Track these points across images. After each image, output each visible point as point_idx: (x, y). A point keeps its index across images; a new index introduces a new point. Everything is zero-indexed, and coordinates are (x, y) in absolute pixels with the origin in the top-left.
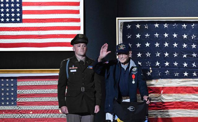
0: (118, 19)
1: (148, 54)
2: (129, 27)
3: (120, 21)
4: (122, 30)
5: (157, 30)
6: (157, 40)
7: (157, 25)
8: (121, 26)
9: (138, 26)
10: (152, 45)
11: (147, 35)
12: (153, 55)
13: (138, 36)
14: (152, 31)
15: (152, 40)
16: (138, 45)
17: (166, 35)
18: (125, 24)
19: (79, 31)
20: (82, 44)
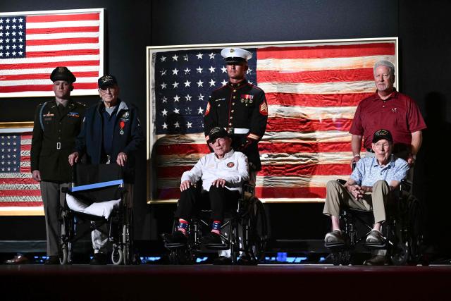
0: (149, 49)
1: (188, 98)
2: (164, 59)
3: (152, 51)
4: (154, 64)
5: (200, 63)
6: (200, 77)
7: (200, 56)
8: (153, 58)
9: (175, 58)
10: (194, 84)
11: (187, 70)
12: (195, 98)
13: (175, 72)
14: (194, 63)
15: (194, 77)
16: (176, 85)
17: (212, 70)
18: (159, 55)
19: (97, 67)
20: (61, 82)
